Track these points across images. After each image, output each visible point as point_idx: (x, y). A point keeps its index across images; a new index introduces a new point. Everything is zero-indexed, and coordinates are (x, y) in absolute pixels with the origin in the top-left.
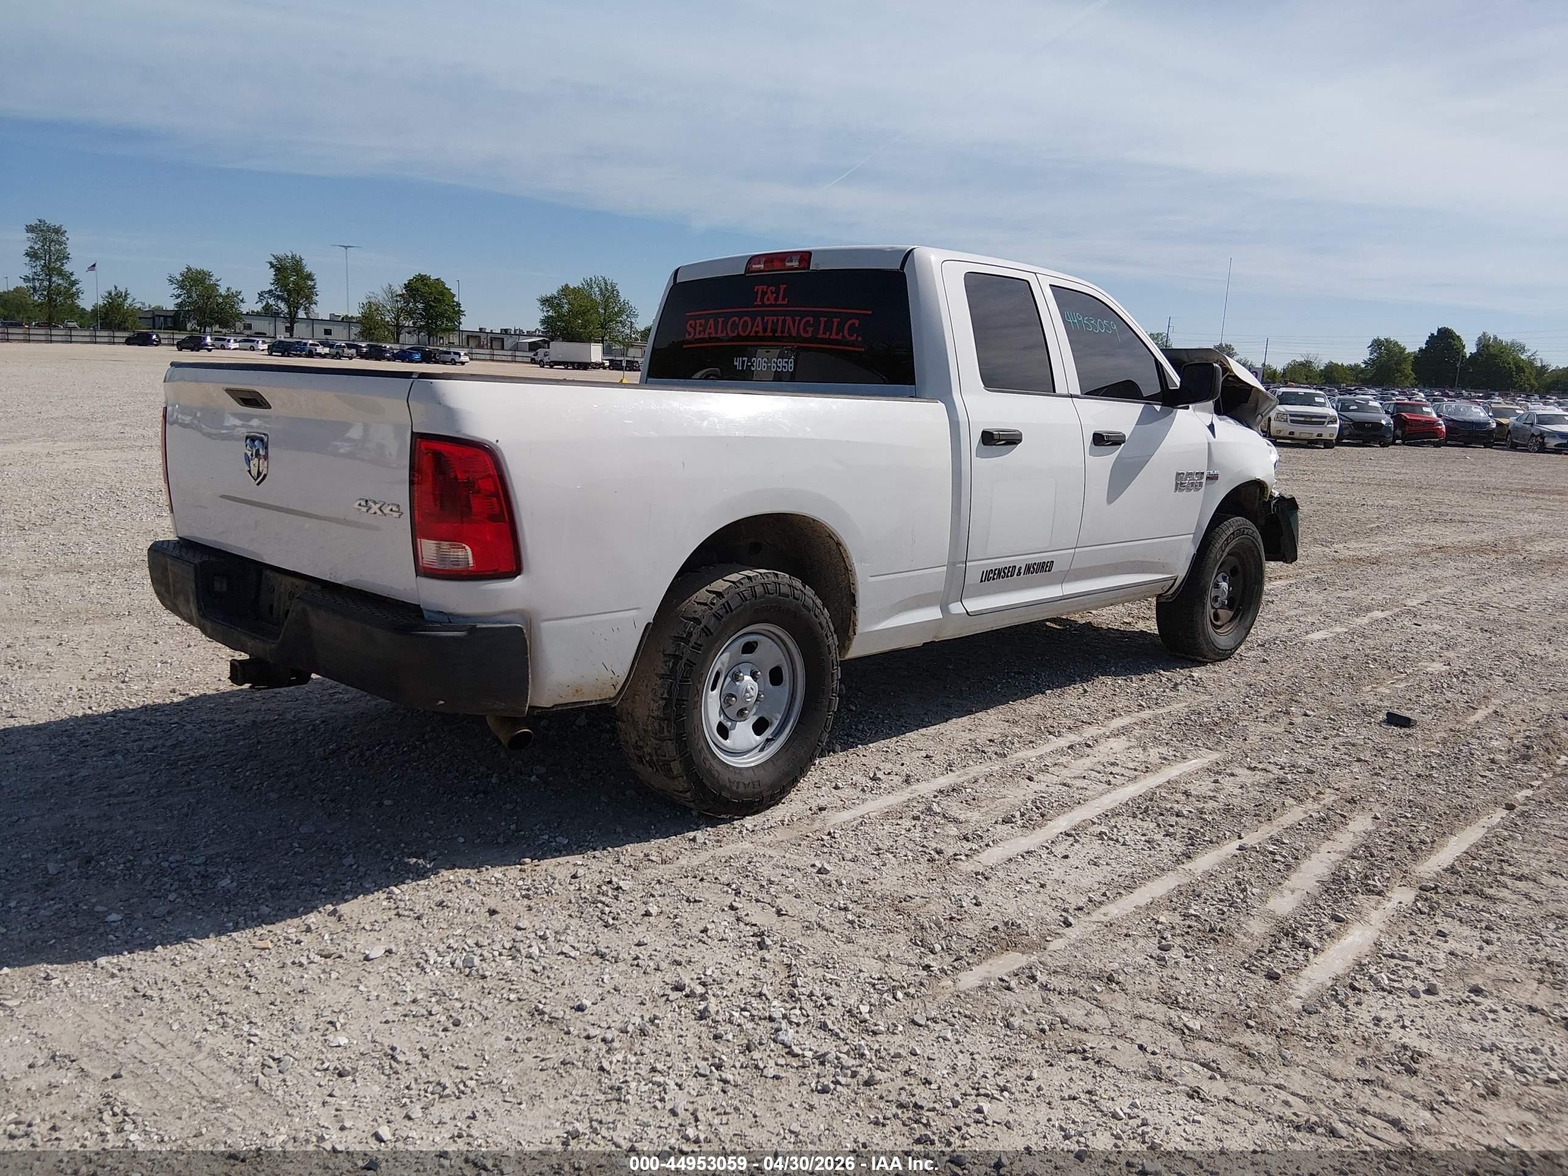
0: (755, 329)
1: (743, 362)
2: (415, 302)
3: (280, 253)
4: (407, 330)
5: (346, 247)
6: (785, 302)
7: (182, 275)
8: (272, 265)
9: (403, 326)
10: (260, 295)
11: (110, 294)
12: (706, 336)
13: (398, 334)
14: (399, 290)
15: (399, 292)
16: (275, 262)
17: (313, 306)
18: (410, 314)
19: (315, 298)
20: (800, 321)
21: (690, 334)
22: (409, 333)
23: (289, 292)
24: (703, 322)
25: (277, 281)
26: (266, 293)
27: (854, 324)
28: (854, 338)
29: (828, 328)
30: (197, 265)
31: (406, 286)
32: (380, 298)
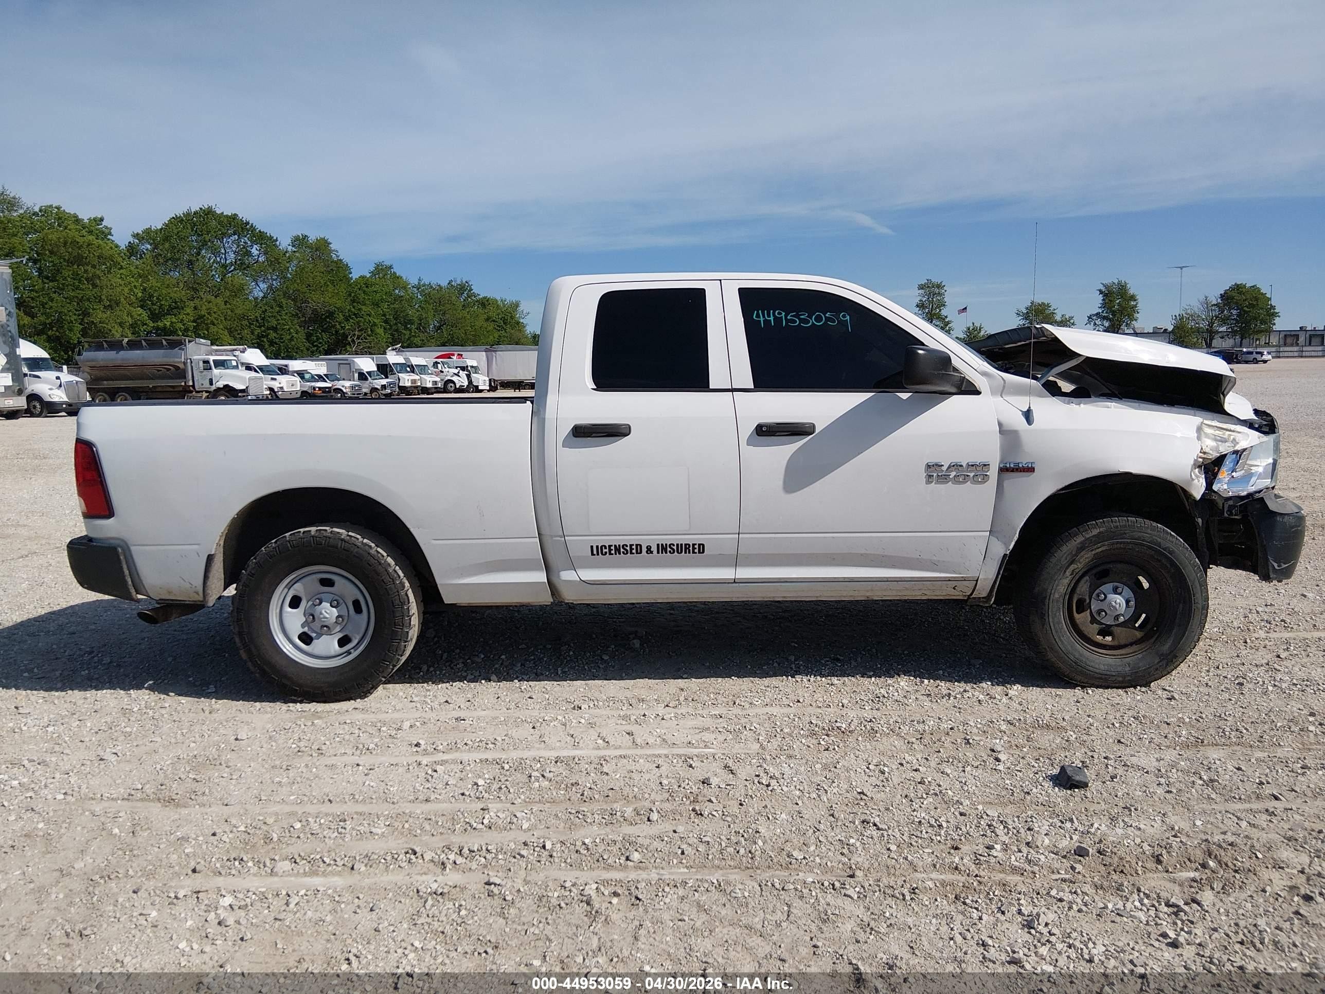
2: (1230, 309)
3: (1108, 281)
4: (1220, 335)
5: (1181, 268)
7: (1027, 308)
8: (1101, 292)
9: (1218, 332)
10: (1089, 318)
11: (969, 329)
13: (1211, 340)
14: (1214, 299)
15: (1214, 302)
16: (1103, 289)
17: (1134, 322)
18: (1224, 321)
19: (1136, 315)
22: (1222, 338)
23: (1114, 314)
25: (1104, 305)
26: (1094, 315)
30: (1039, 300)
31: (1222, 296)
32: (1196, 309)
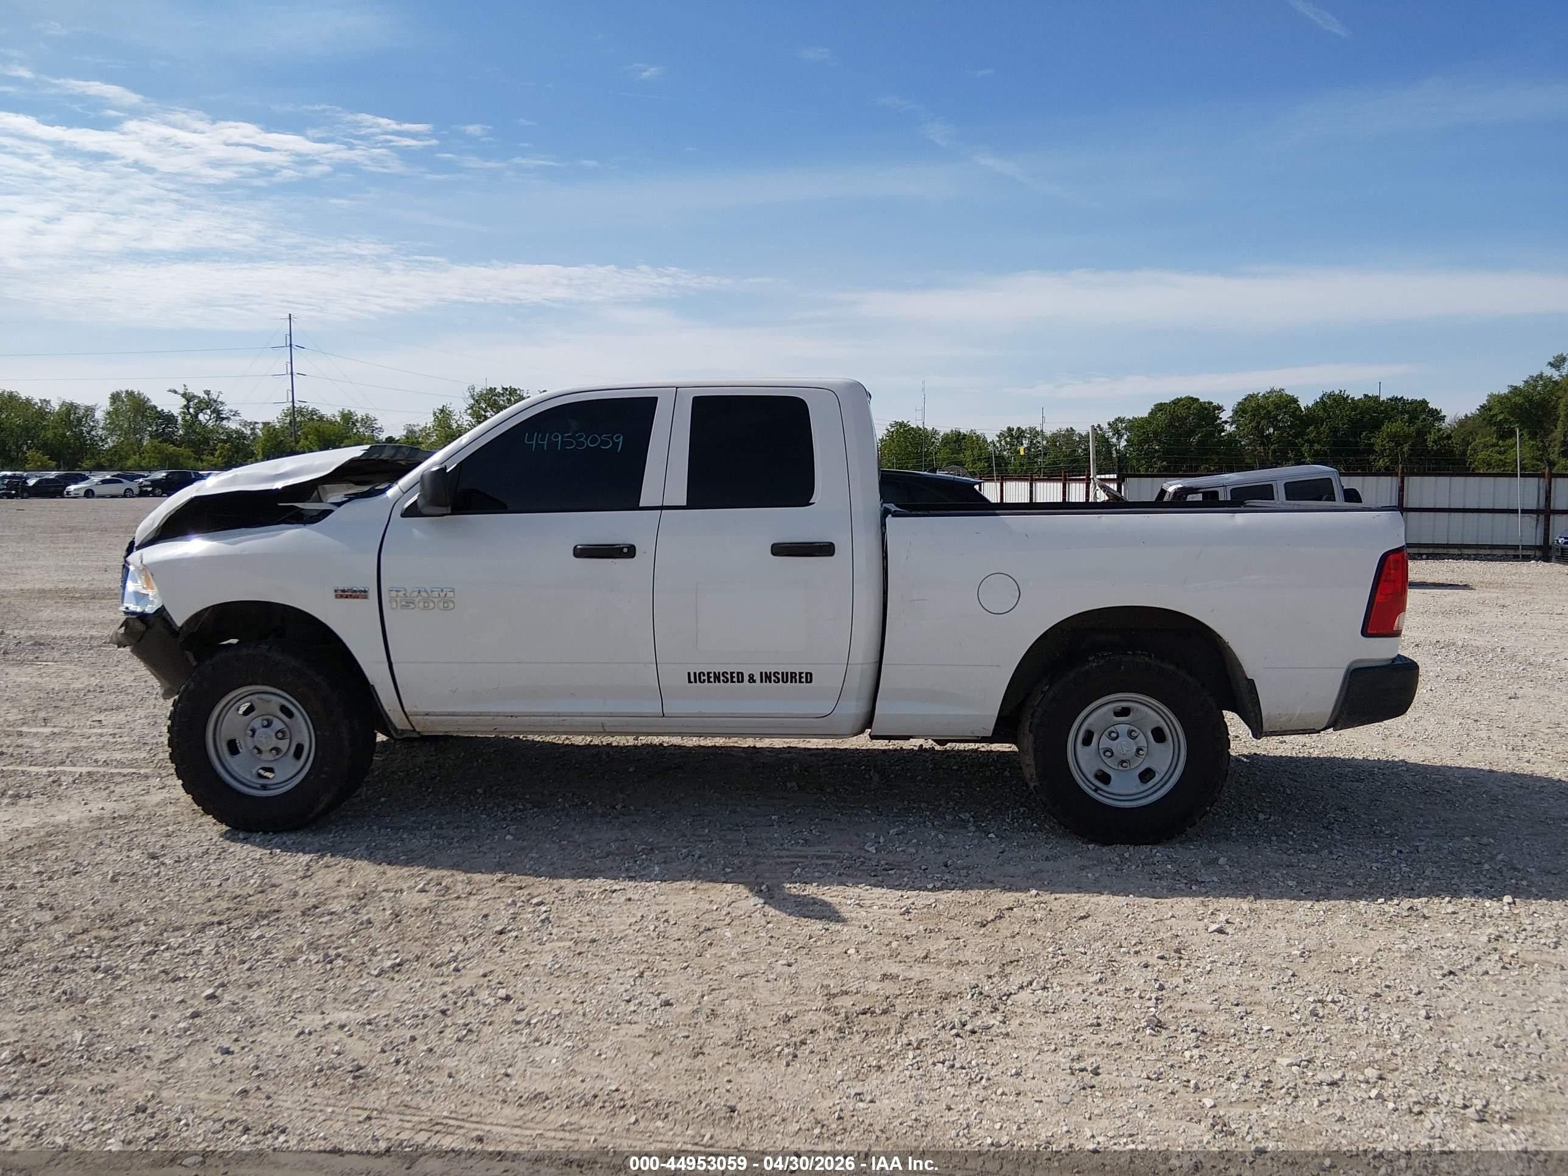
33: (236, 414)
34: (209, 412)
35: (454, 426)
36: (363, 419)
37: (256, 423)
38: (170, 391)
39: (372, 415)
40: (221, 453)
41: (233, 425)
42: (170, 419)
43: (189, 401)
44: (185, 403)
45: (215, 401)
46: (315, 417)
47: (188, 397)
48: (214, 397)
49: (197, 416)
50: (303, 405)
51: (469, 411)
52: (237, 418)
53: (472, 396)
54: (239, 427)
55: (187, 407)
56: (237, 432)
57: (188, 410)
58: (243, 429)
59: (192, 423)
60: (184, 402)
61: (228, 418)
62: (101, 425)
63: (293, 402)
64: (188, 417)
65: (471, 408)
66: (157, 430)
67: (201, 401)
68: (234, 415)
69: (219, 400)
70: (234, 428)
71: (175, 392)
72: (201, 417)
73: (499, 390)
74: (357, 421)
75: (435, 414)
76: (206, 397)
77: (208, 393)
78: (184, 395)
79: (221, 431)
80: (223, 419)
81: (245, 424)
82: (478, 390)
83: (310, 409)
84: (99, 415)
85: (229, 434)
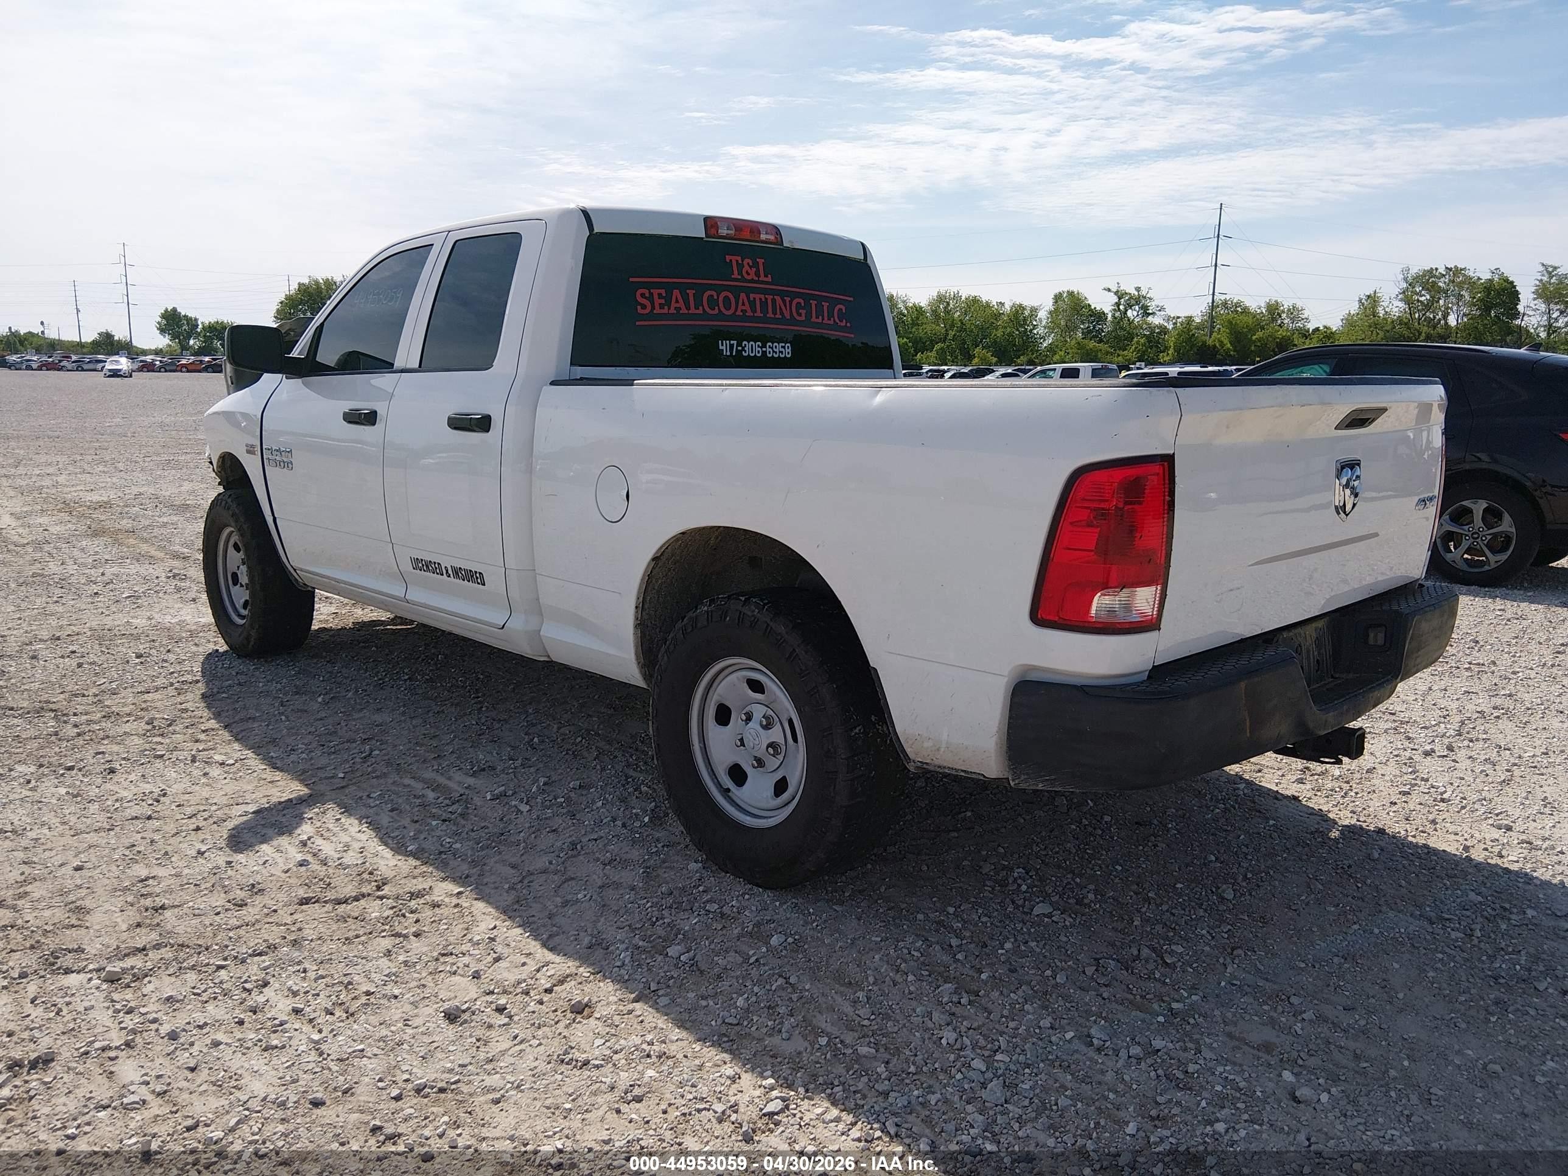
0: (740, 307)
1: (732, 346)
6: (769, 279)
12: (672, 311)
20: (791, 302)
21: (644, 307)
24: (663, 291)
27: (840, 310)
28: (843, 324)
29: (819, 313)
33: (1162, 309)
34: (1137, 308)
35: (1381, 313)
36: (1289, 310)
37: (1178, 317)
38: (1105, 289)
39: (1299, 305)
40: (1136, 348)
41: (1156, 320)
42: (1100, 316)
43: (1120, 299)
44: (1117, 300)
45: (1145, 297)
46: (1239, 309)
47: (1120, 295)
48: (1144, 293)
49: (1125, 313)
50: (1223, 297)
51: (1400, 296)
52: (1162, 313)
53: (1405, 279)
54: (1162, 322)
55: (1118, 304)
56: (1160, 326)
57: (1118, 307)
58: (1166, 324)
59: (1121, 319)
60: (1115, 299)
61: (1153, 314)
62: (1044, 323)
63: (1213, 294)
64: (1118, 314)
65: (1404, 292)
66: (1089, 327)
67: (1131, 298)
68: (1160, 310)
69: (1148, 296)
70: (1157, 323)
71: (1109, 290)
72: (1130, 313)
73: (1442, 270)
74: (1283, 312)
75: (1360, 301)
76: (1136, 293)
77: (1138, 289)
78: (1116, 293)
79: (1145, 326)
80: (1149, 314)
81: (1168, 319)
82: (1414, 271)
83: (1235, 301)
84: (1042, 314)
85: (1151, 328)
